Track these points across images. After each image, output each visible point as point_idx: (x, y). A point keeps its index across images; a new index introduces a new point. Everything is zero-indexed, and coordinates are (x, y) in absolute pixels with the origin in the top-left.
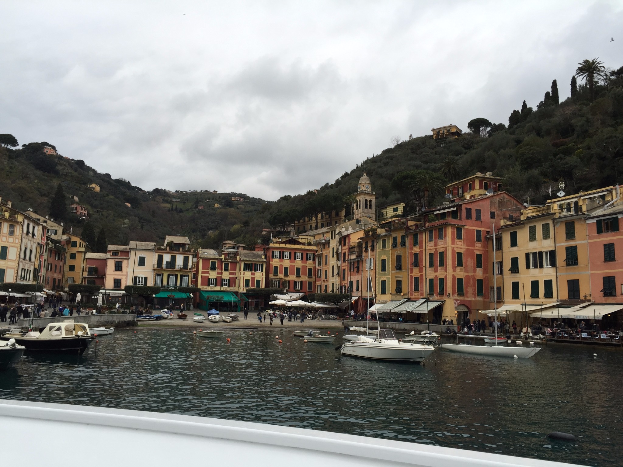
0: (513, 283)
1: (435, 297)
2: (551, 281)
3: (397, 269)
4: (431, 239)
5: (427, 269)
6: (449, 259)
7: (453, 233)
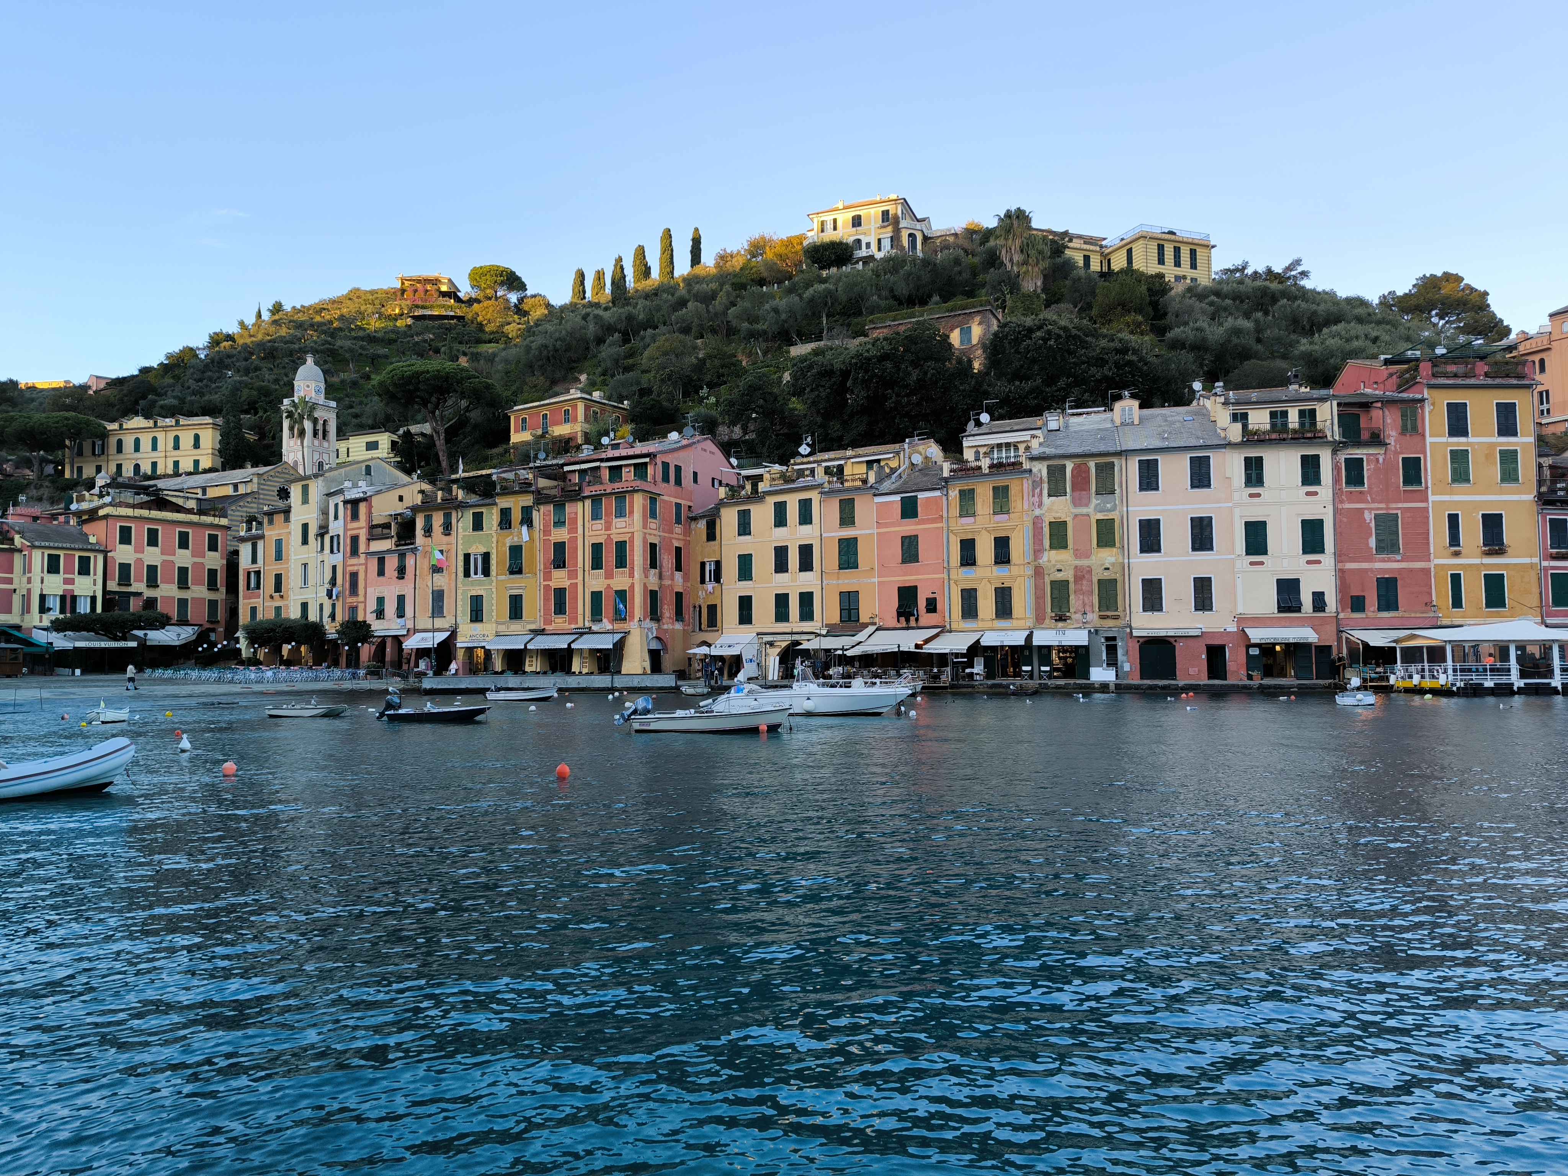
0: (741, 598)
1: (606, 625)
2: (810, 594)
3: (512, 573)
4: (596, 516)
5: (586, 573)
6: (638, 556)
7: (644, 507)
